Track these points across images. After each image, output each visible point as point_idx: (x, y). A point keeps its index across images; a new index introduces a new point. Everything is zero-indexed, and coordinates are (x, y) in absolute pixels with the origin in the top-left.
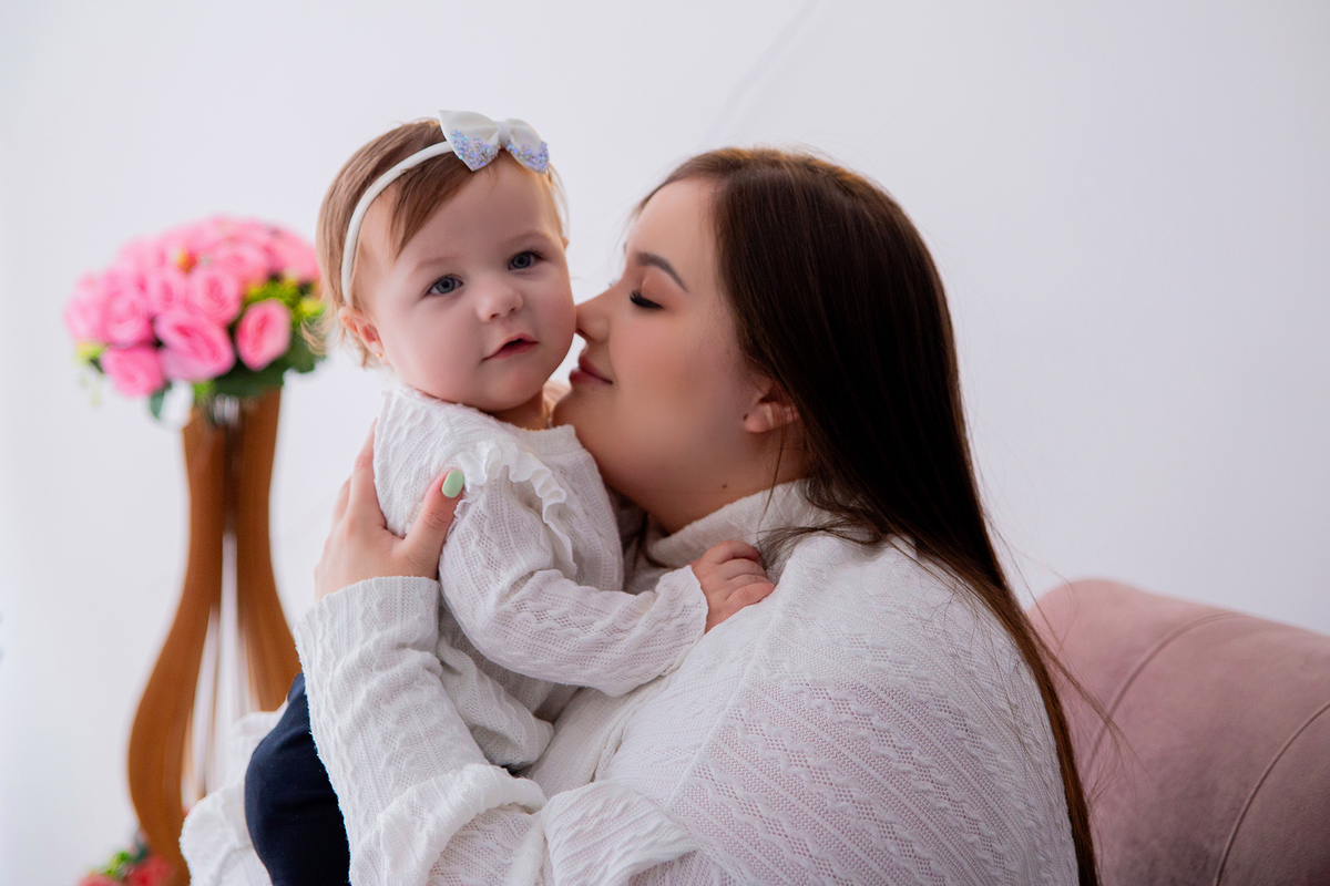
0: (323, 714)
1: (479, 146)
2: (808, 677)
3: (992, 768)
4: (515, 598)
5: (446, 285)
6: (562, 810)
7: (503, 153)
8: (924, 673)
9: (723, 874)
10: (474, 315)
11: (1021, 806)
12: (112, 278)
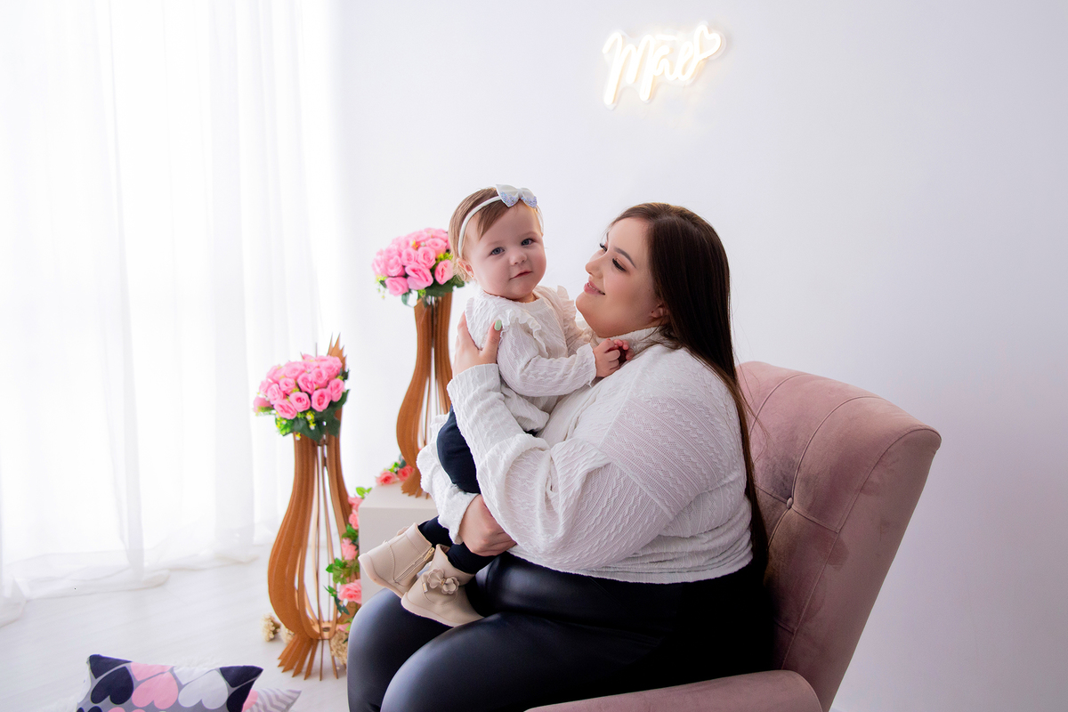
0: (461, 418)
1: (511, 198)
2: (652, 396)
3: (718, 429)
4: (526, 371)
5: (497, 251)
6: (559, 450)
7: (520, 200)
8: (694, 394)
9: (621, 470)
10: (508, 261)
11: (728, 442)
12: (389, 251)
